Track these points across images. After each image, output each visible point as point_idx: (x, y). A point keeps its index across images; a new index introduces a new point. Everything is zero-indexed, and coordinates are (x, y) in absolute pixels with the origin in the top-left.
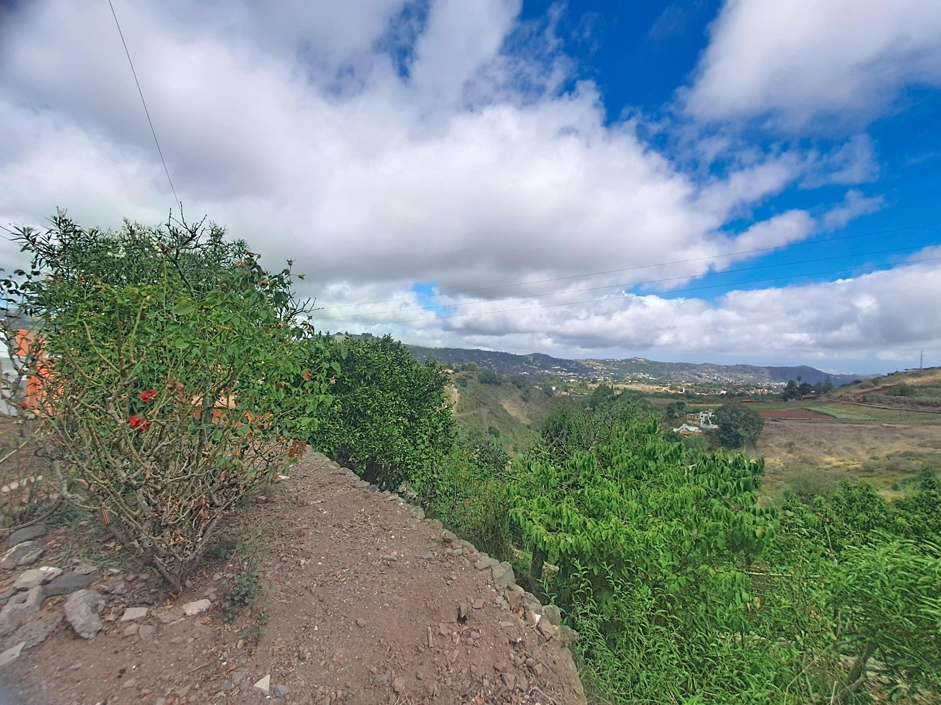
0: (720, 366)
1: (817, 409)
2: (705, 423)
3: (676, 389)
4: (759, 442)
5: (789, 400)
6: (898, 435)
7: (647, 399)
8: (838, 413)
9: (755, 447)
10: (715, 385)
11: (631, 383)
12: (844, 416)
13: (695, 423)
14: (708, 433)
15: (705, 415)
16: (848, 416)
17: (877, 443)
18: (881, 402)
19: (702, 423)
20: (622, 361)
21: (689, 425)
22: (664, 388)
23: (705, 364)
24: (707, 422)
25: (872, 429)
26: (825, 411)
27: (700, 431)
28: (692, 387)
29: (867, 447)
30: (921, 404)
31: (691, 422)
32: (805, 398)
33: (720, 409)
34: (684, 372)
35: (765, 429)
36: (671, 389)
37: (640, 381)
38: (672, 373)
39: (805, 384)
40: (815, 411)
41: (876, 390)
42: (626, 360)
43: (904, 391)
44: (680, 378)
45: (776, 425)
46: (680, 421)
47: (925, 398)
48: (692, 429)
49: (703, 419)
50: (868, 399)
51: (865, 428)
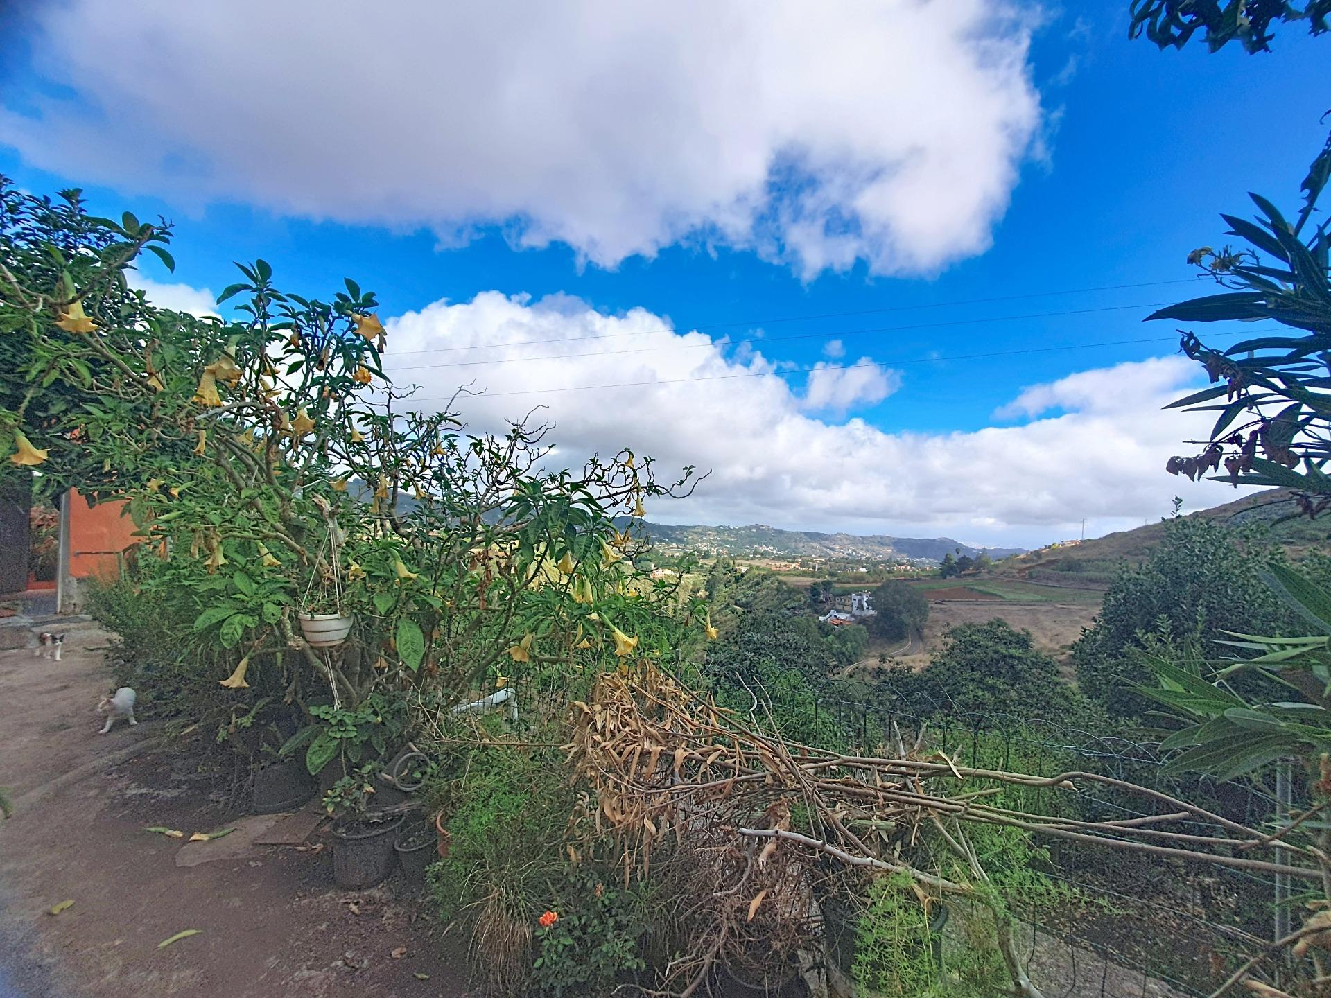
0: (855, 537)
1: (981, 588)
2: (858, 608)
3: (808, 565)
4: (926, 632)
5: (948, 577)
6: (1077, 618)
7: (780, 578)
8: (1005, 592)
9: (921, 638)
10: (852, 561)
11: (752, 559)
12: (1012, 596)
13: (847, 608)
14: (862, 621)
15: (858, 598)
16: (1017, 596)
17: (1059, 628)
18: (1048, 579)
19: (854, 609)
20: (740, 529)
21: (838, 611)
22: (794, 565)
23: (838, 534)
24: (861, 607)
25: (1047, 611)
26: (991, 591)
27: (853, 619)
28: (826, 563)
29: (1049, 634)
30: (1091, 581)
31: (840, 607)
32: (965, 575)
33: (879, 589)
34: (814, 545)
35: (931, 615)
36: (802, 566)
37: (763, 555)
38: (801, 545)
39: (964, 558)
40: (980, 591)
41: (1040, 565)
42: (745, 528)
43: (1072, 566)
44: (810, 552)
45: (941, 609)
46: (827, 607)
47: (1093, 574)
48: (842, 616)
49: (856, 603)
50: (1034, 575)
51: (1039, 611)
